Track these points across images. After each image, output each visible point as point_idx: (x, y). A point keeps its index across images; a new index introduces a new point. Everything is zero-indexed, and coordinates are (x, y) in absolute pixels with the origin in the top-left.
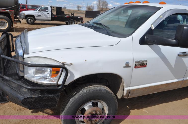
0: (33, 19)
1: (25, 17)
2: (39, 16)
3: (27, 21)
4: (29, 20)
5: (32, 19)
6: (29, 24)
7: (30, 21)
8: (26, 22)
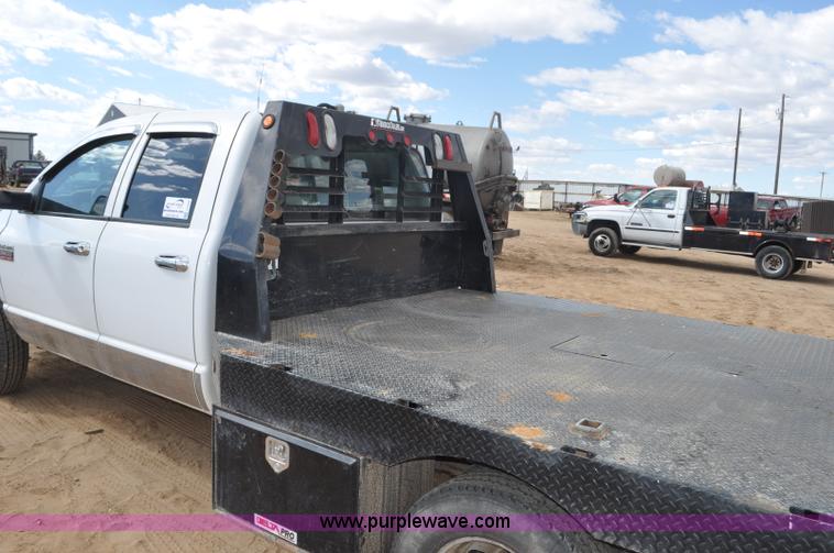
0: (611, 238)
1: (586, 227)
2: (636, 226)
3: (591, 243)
4: (599, 238)
5: (608, 235)
6: (596, 253)
7: (602, 242)
8: (588, 248)
